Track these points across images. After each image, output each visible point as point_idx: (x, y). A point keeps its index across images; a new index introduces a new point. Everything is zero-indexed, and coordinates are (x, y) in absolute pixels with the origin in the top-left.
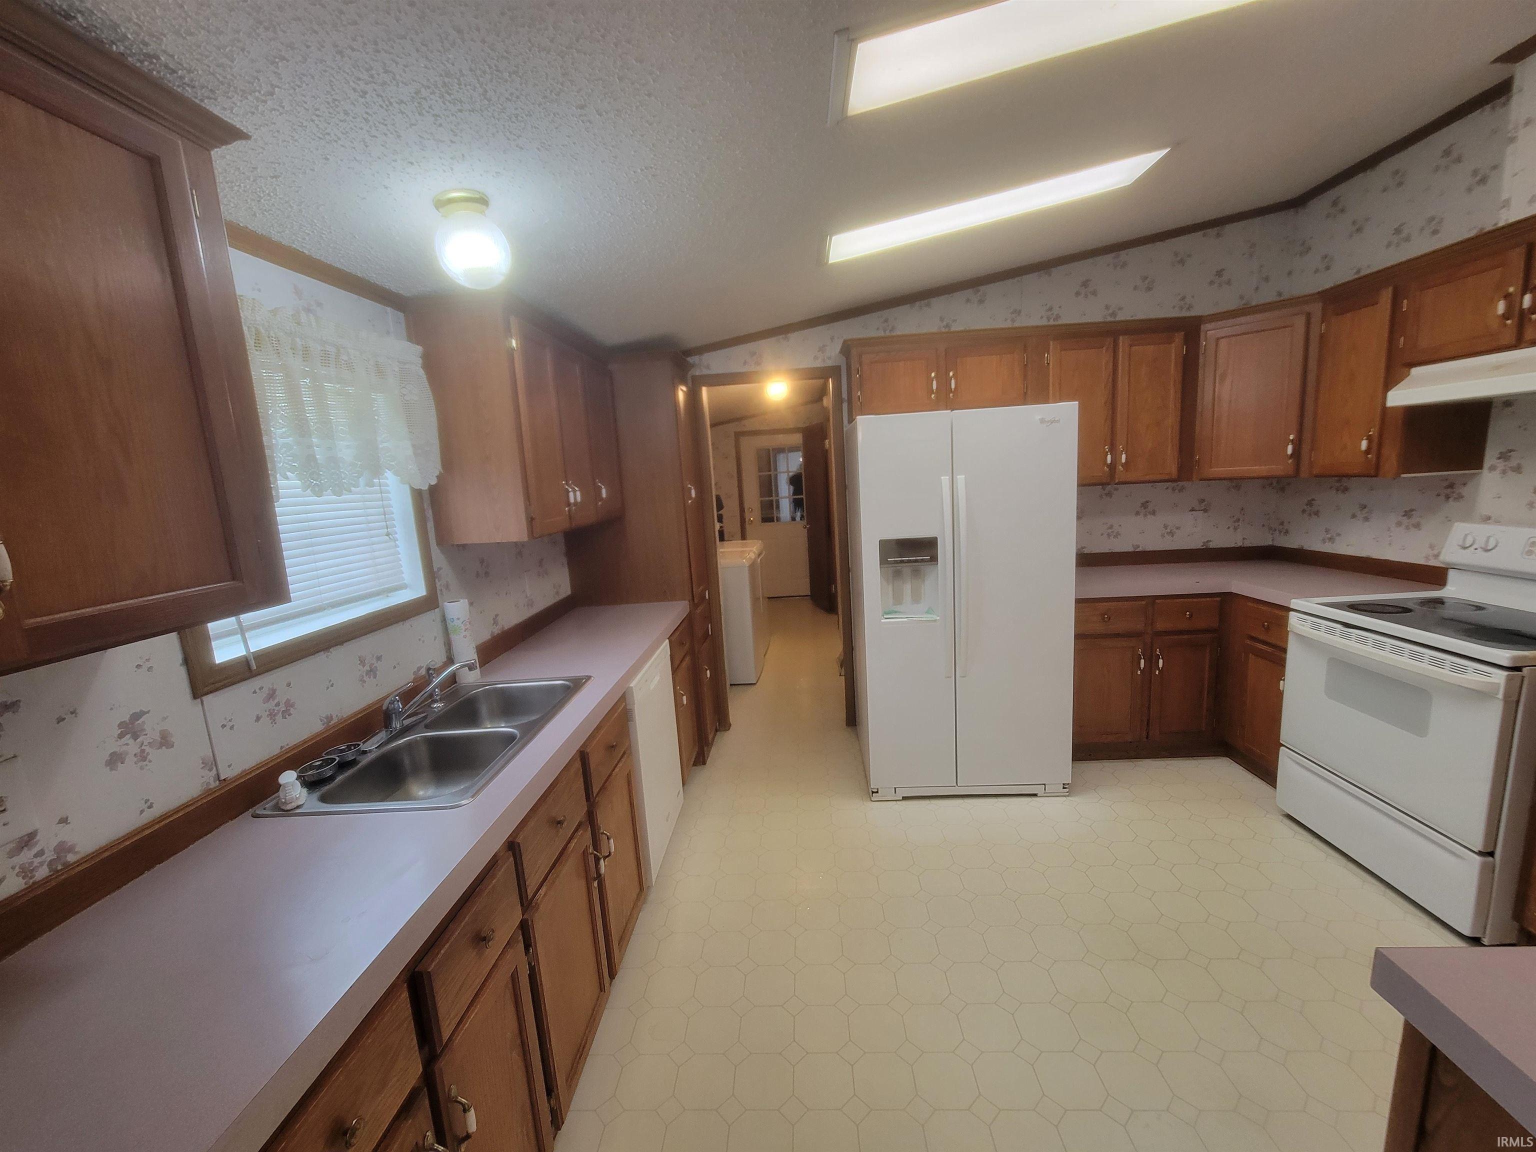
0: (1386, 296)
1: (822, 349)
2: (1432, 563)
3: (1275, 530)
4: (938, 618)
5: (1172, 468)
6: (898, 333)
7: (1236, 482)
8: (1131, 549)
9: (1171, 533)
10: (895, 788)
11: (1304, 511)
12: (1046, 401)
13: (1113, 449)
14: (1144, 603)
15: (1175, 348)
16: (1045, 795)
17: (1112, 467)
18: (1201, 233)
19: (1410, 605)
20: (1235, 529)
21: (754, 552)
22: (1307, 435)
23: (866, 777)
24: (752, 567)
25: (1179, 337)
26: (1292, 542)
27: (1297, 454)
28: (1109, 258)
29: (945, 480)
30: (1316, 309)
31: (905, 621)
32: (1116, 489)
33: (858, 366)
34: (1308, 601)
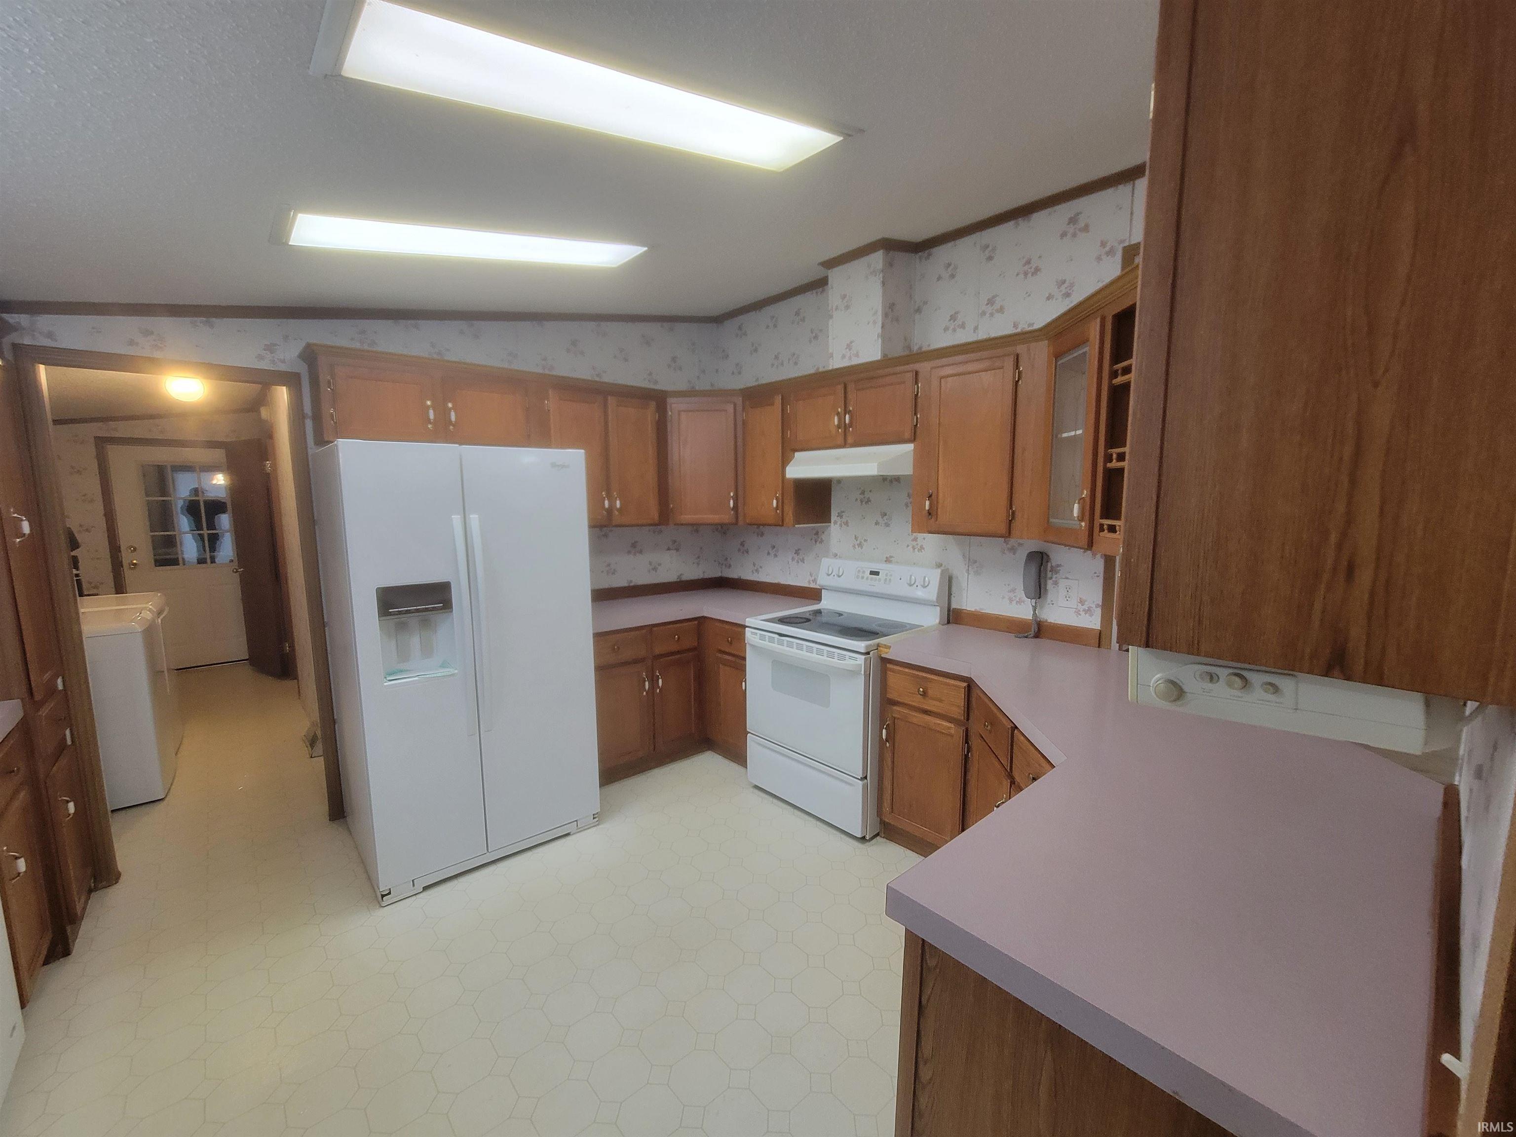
0: (778, 400)
1: (270, 348)
2: (812, 586)
3: (722, 564)
4: (456, 671)
5: (655, 514)
6: (379, 349)
7: (696, 527)
8: (626, 585)
9: (655, 569)
10: (413, 881)
11: (739, 550)
12: (548, 446)
13: (609, 496)
14: (644, 631)
15: (650, 414)
16: (578, 830)
17: (610, 511)
18: (659, 324)
19: (807, 616)
20: (698, 564)
21: (150, 610)
22: (740, 493)
23: (369, 878)
24: (149, 632)
25: (653, 405)
26: (734, 573)
27: (736, 508)
28: (593, 324)
29: (457, 519)
30: (739, 400)
31: (416, 680)
32: (611, 531)
33: (329, 377)
34: (756, 619)
